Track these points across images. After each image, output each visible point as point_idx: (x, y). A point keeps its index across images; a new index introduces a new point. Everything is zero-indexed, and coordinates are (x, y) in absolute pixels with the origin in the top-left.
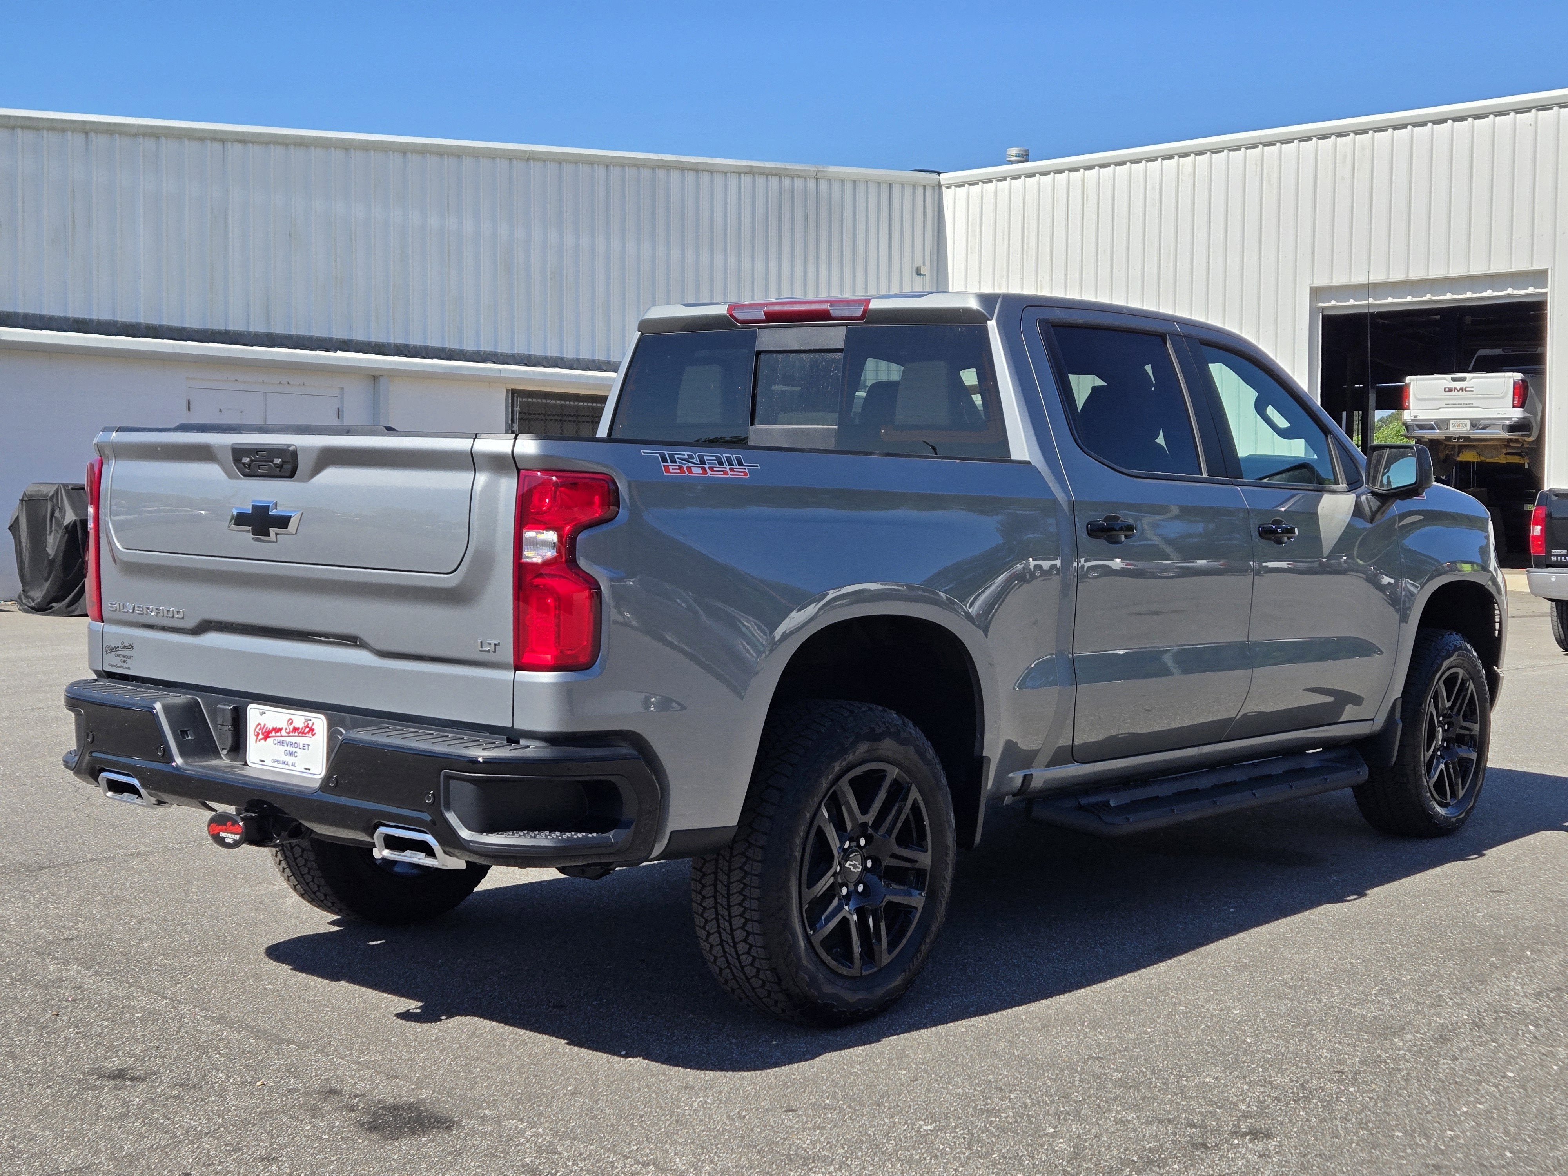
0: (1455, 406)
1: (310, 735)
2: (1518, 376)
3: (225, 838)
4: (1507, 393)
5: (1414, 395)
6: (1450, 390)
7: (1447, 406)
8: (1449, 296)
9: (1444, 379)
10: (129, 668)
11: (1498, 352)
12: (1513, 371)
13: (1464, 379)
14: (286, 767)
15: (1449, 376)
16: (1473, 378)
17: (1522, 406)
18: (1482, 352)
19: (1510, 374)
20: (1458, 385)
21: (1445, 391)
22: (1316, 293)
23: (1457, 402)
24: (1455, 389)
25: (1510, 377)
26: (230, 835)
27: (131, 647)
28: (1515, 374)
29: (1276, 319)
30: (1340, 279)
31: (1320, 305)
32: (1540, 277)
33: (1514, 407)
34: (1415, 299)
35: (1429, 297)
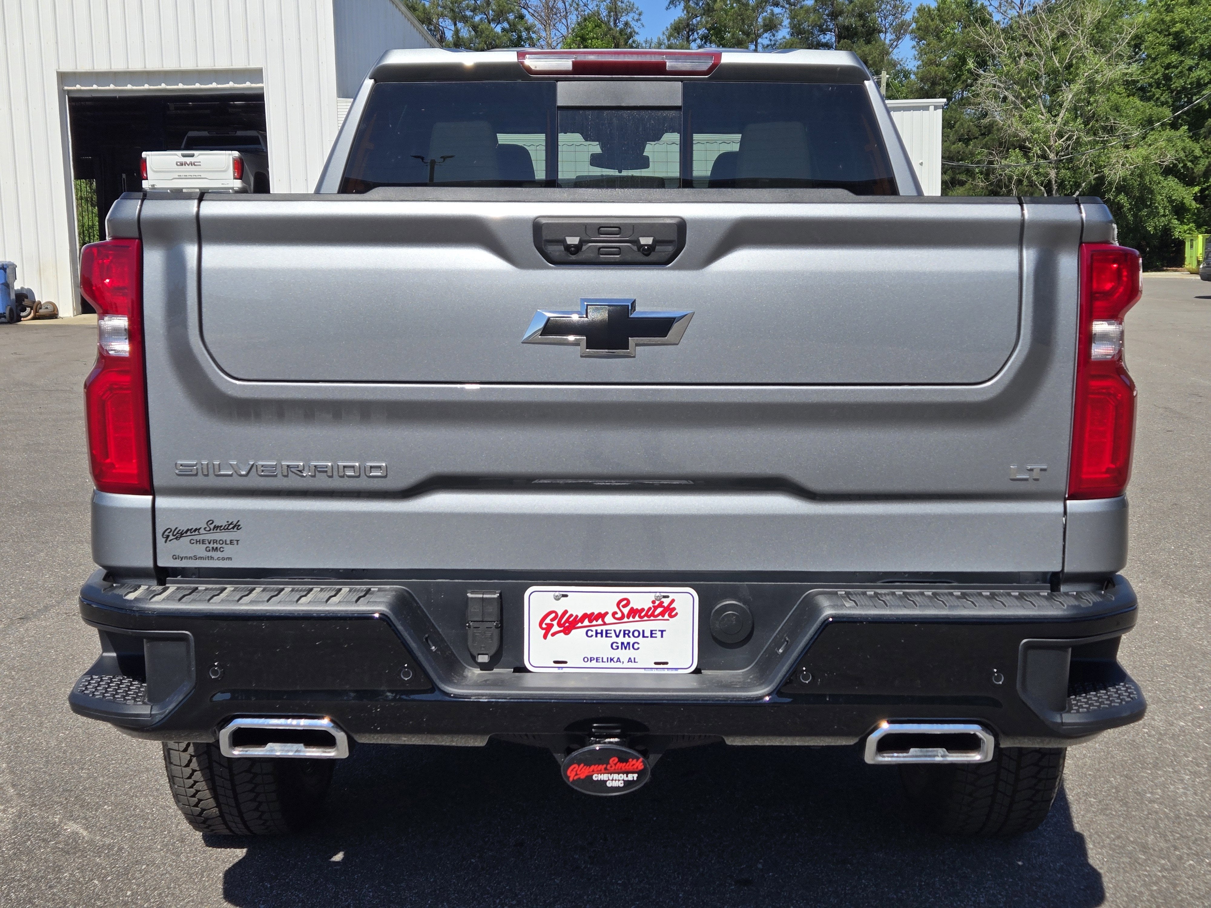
0: (186, 178)
1: (666, 616)
2: (236, 154)
3: (605, 782)
4: (228, 167)
5: (151, 168)
6: (182, 165)
7: (180, 178)
8: (181, 86)
9: (176, 155)
10: (230, 559)
11: (205, 134)
12: (232, 150)
13: (192, 156)
14: (618, 665)
15: (179, 153)
16: (199, 155)
17: (240, 178)
18: (191, 134)
19: (230, 152)
20: (188, 160)
21: (177, 165)
22: (63, 77)
23: (187, 174)
24: (186, 163)
25: (230, 155)
26: (616, 776)
27: (237, 526)
28: (233, 152)
29: (27, 99)
30: (84, 66)
31: (66, 88)
32: (257, 74)
33: (235, 178)
34: (152, 87)
35: (163, 86)
